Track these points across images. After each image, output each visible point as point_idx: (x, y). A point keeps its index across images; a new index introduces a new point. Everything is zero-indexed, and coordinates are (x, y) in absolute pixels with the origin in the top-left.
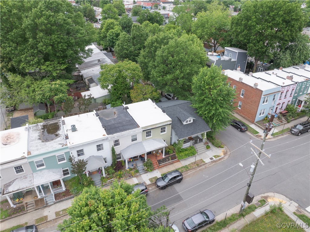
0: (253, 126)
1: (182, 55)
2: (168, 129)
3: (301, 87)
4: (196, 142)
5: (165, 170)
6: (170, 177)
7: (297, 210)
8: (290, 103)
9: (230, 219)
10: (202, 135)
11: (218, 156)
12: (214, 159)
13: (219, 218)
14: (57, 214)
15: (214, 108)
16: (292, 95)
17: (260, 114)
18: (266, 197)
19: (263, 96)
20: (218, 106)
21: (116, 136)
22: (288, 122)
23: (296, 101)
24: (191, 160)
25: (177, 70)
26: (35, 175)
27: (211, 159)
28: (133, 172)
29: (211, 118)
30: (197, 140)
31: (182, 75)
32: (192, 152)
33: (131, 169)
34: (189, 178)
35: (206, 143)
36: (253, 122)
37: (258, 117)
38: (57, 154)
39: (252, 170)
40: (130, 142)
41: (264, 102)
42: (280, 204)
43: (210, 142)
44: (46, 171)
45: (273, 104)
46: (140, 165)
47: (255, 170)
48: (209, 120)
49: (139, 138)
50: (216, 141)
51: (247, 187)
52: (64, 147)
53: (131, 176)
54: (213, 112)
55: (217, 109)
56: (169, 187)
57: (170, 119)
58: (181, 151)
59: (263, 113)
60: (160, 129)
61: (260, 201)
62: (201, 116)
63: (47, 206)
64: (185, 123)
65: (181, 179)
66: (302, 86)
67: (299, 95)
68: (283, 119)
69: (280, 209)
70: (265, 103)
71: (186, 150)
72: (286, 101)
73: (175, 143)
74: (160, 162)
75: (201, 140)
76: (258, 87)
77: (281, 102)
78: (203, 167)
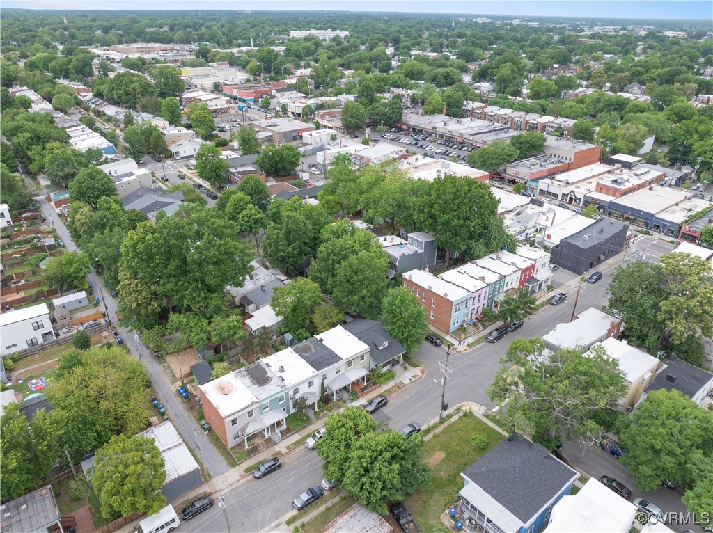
0: (448, 338)
1: (367, 273)
2: (367, 357)
3: (494, 288)
4: (393, 365)
5: (370, 396)
6: (377, 401)
7: (486, 412)
8: (485, 306)
9: (433, 427)
10: (399, 357)
11: (416, 376)
12: (413, 379)
13: (424, 428)
14: (288, 448)
15: (407, 330)
16: (487, 297)
17: (454, 324)
18: (461, 407)
19: (453, 307)
20: (411, 327)
21: (324, 371)
22: (485, 328)
23: (492, 302)
24: (390, 384)
25: (363, 289)
26: (262, 417)
27: (410, 379)
28: (341, 402)
29: (406, 339)
30: (394, 363)
31: (369, 294)
32: (390, 376)
33: (338, 401)
34: (393, 401)
35: (403, 364)
36: (448, 334)
37: (453, 327)
38: (279, 395)
39: (442, 384)
40: (335, 375)
41: (456, 311)
42: (470, 409)
43: (406, 362)
44: (270, 412)
45: (466, 311)
46: (345, 395)
47: (444, 383)
48: (403, 341)
49: (343, 371)
50: (412, 360)
51: (441, 397)
52: (284, 388)
53: (340, 407)
54: (407, 333)
55: (410, 331)
56: (377, 411)
57: (368, 347)
58: (380, 376)
59: (457, 322)
60: (360, 358)
61: (456, 410)
62: (395, 338)
63: (275, 444)
64: (381, 348)
65: (386, 402)
66: (495, 286)
67: (494, 296)
68: (479, 325)
69: (471, 413)
70: (458, 312)
71: (385, 374)
72: (481, 304)
73: (372, 369)
74: (363, 390)
75: (398, 362)
76: (449, 298)
77: (475, 307)
78: (404, 388)
